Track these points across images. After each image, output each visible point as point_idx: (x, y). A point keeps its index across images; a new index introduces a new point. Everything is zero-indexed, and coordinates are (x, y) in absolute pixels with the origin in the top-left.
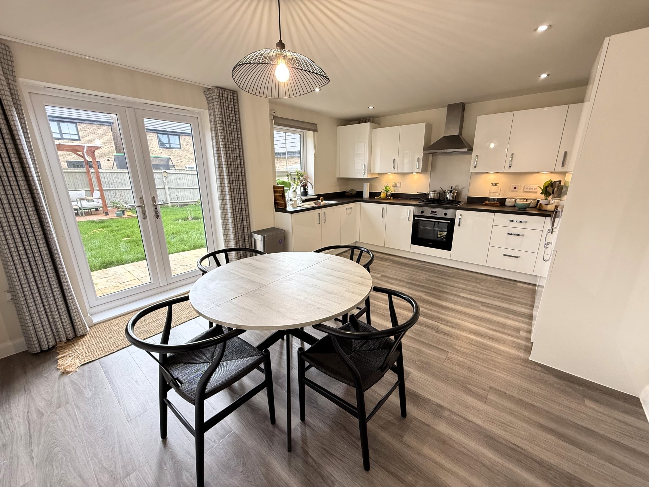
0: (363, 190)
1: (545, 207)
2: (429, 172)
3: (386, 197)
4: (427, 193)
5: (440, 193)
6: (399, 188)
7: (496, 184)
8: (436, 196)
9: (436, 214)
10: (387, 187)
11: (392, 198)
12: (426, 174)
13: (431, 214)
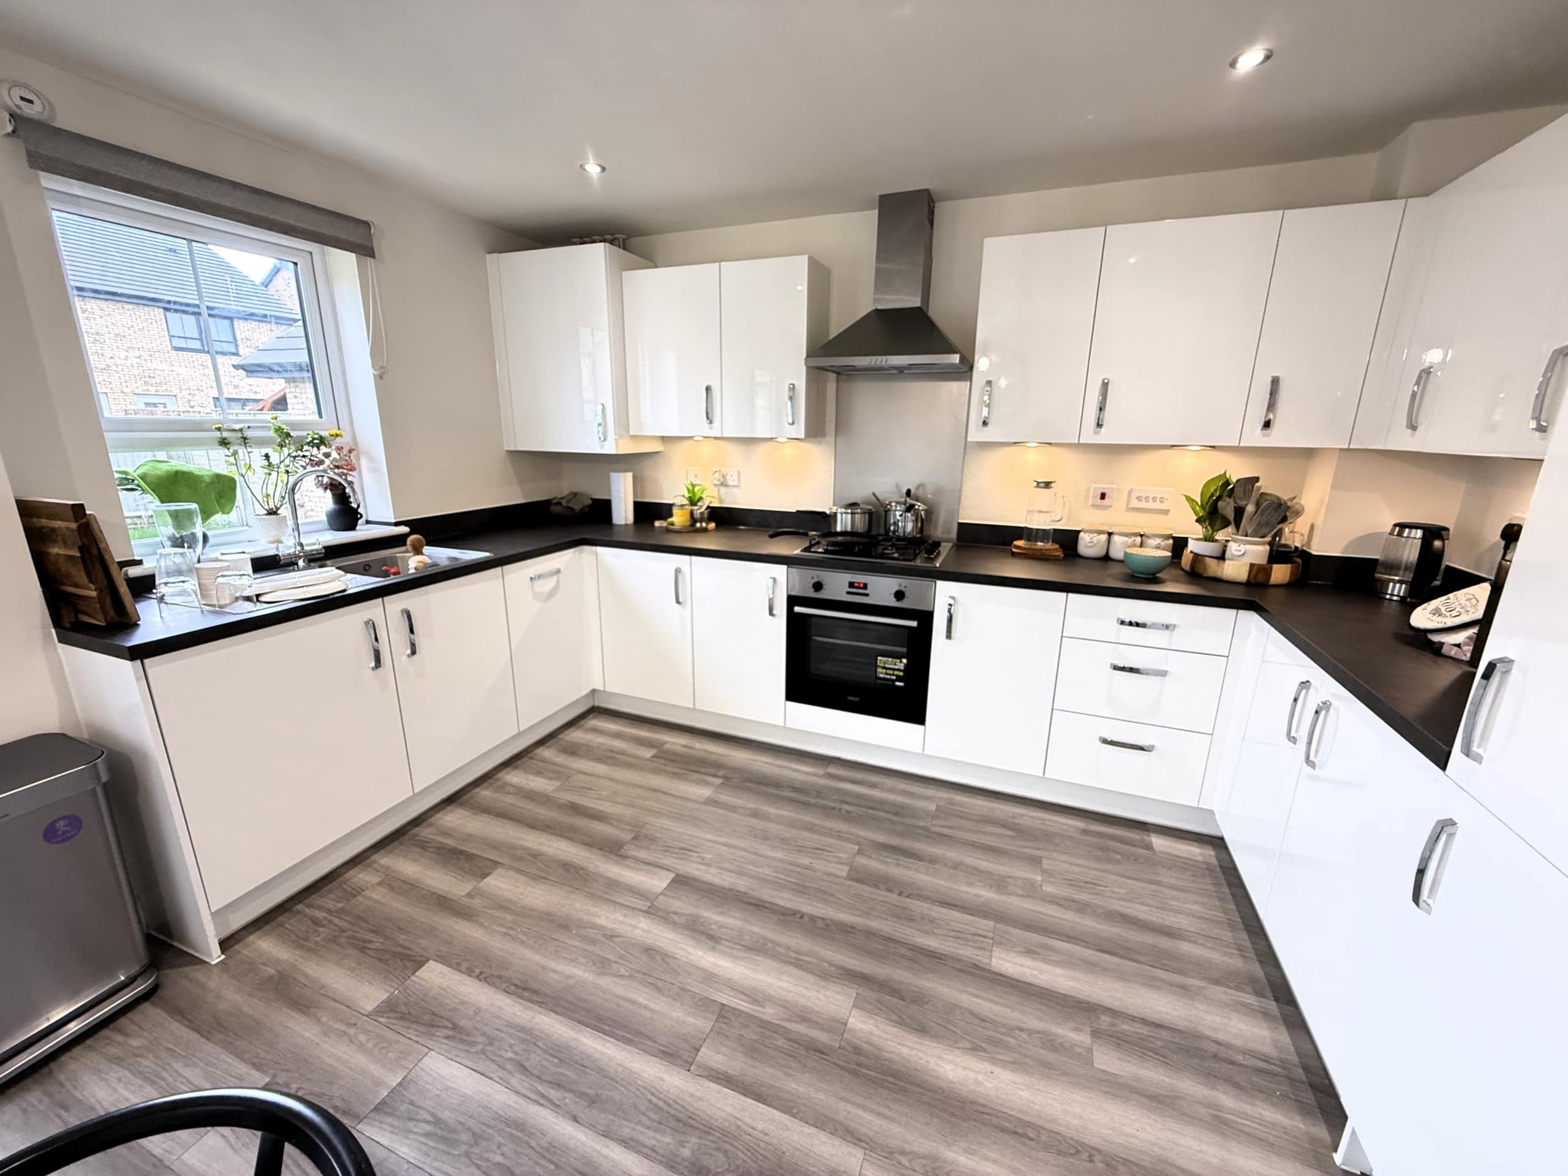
0: (610, 495)
1: (1213, 568)
2: (831, 438)
3: (693, 525)
4: (828, 512)
5: (870, 513)
6: (735, 490)
7: (1047, 485)
8: (861, 524)
9: (867, 595)
10: (693, 486)
11: (712, 525)
12: (820, 443)
13: (848, 593)
